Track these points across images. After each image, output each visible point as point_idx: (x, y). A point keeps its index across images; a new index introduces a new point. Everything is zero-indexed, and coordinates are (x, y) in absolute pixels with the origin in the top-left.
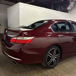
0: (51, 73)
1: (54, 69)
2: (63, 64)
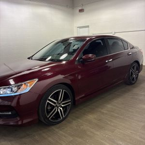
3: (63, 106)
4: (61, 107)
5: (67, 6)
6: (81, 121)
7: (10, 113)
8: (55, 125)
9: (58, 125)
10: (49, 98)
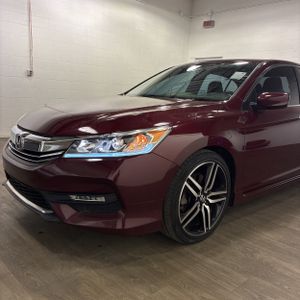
3: (211, 201)
4: (208, 203)
5: (179, 12)
6: (250, 243)
7: (102, 199)
8: (192, 243)
9: (198, 246)
10: (189, 177)
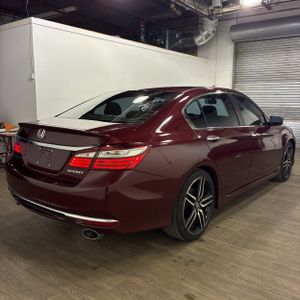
0: (198, 253)
1: (202, 240)
2: (223, 225)
